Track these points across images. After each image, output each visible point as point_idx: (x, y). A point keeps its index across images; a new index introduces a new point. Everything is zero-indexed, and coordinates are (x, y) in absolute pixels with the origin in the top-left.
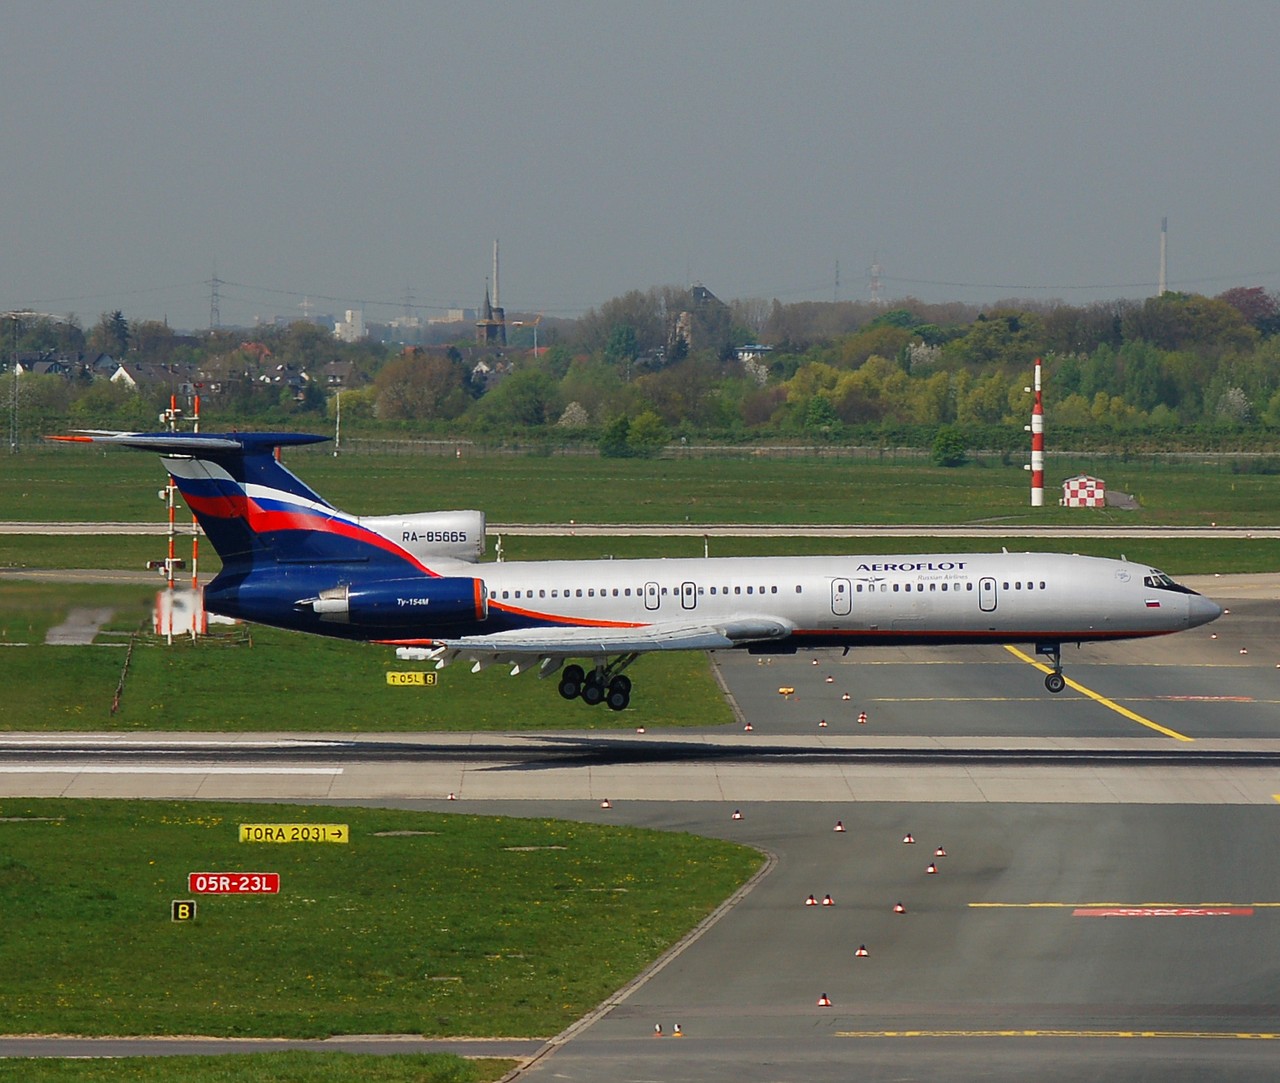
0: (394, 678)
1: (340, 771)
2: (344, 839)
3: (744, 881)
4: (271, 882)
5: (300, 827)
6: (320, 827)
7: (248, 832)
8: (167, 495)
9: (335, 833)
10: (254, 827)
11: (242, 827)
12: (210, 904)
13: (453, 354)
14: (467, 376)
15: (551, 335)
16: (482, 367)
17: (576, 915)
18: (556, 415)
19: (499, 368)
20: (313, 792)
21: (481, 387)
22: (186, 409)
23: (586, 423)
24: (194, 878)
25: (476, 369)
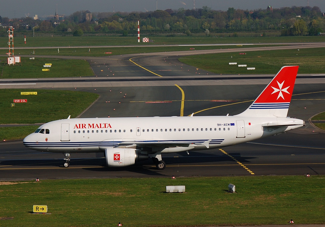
0: (43, 70)
1: (36, 84)
2: (37, 94)
3: (96, 99)
4: (26, 101)
5: (30, 92)
6: (33, 92)
7: (22, 93)
8: (9, 43)
9: (35, 93)
10: (23, 92)
11: (21, 93)
12: (17, 104)
13: (51, 21)
14: (53, 24)
15: (65, 18)
16: (55, 23)
17: (71, 105)
18: (66, 30)
19: (58, 23)
20: (32, 87)
21: (55, 26)
22: (11, 30)
23: (71, 31)
24: (14, 100)
25: (54, 23)
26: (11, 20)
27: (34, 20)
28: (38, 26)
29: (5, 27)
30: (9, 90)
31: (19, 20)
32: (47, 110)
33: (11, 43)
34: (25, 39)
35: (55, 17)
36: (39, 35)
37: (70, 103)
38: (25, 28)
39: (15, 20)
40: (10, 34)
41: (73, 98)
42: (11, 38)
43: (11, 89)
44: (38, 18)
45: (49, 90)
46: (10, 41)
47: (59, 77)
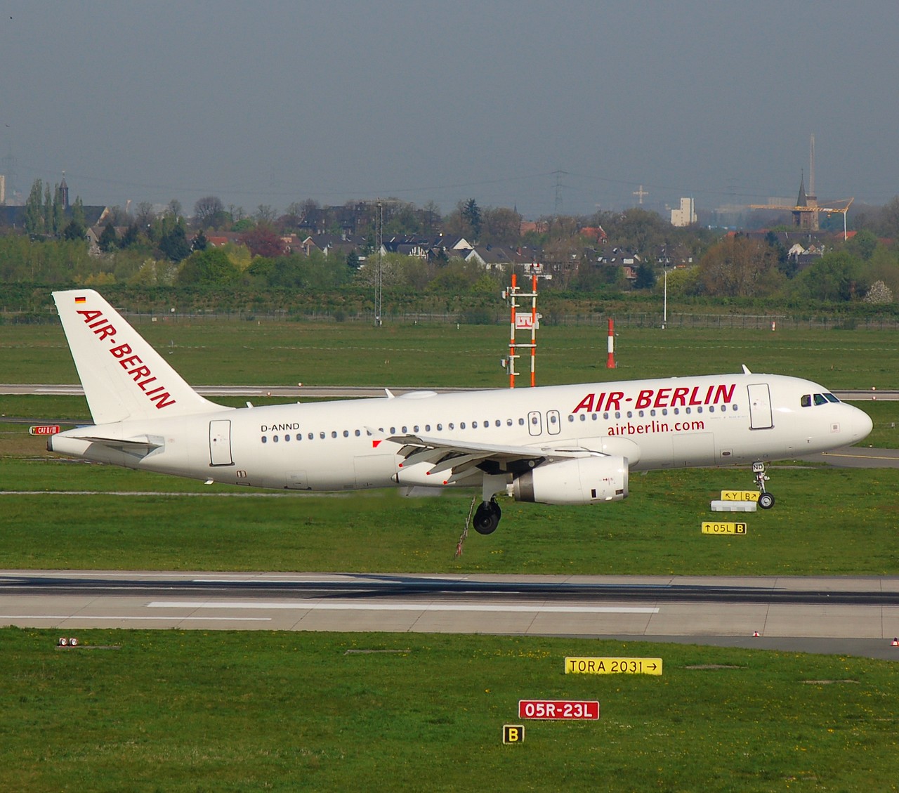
0: (709, 528)
1: (656, 610)
2: (659, 671)
4: (592, 709)
5: (619, 660)
6: (637, 660)
7: (573, 665)
8: (508, 363)
9: (651, 666)
10: (578, 659)
11: (568, 661)
12: (537, 730)
13: (771, 238)
14: (783, 257)
15: (859, 220)
16: (797, 249)
17: (865, 742)
18: (862, 293)
19: (812, 249)
20: (633, 629)
21: (795, 267)
22: (525, 286)
23: (890, 300)
24: (524, 705)
25: (792, 251)
26: (532, 227)
27: (672, 228)
28: (694, 267)
29: (499, 266)
30: (497, 640)
31: (580, 224)
32: (717, 770)
33: (522, 364)
34: (611, 339)
35: (797, 213)
36: (695, 319)
37: (856, 732)
38: (611, 273)
39: (560, 228)
40: (517, 310)
41: (878, 701)
42: (523, 335)
43: (508, 636)
44: (695, 218)
45: (735, 649)
46: (516, 351)
47: (799, 571)
